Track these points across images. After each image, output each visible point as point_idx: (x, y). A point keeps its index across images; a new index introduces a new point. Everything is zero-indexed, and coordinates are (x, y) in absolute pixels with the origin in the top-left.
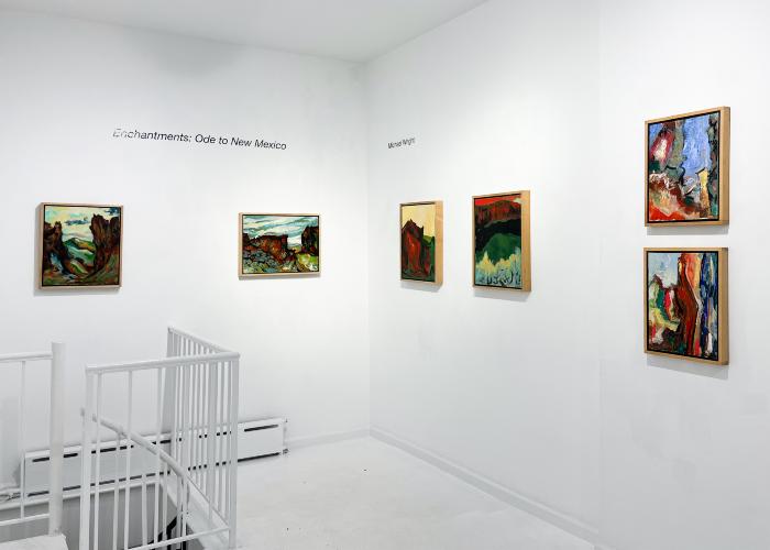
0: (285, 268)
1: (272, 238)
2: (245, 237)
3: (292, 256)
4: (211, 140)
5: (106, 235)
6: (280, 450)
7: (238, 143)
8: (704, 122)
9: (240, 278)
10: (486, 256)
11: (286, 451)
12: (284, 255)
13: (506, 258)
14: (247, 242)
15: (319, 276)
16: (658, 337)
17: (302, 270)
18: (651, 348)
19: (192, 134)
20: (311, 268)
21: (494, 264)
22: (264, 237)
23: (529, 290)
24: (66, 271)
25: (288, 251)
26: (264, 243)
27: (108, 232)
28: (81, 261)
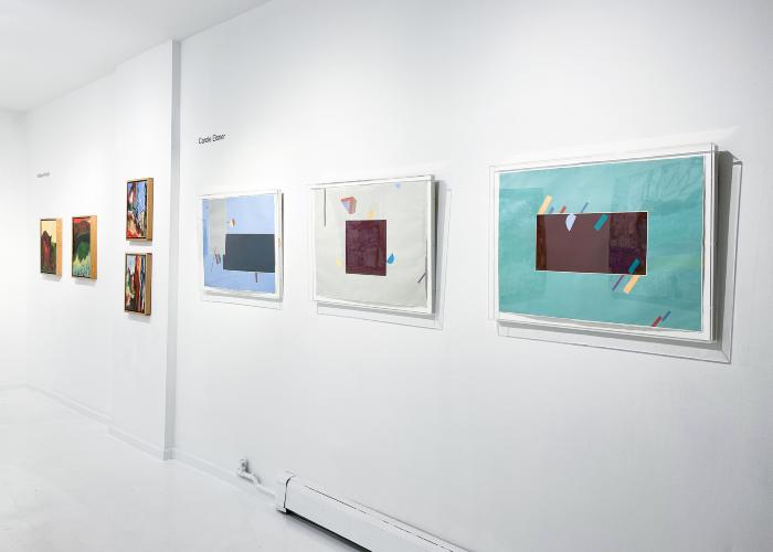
8: (142, 184)
10: (77, 257)
13: (85, 258)
18: (127, 309)
21: (80, 262)
23: (96, 278)
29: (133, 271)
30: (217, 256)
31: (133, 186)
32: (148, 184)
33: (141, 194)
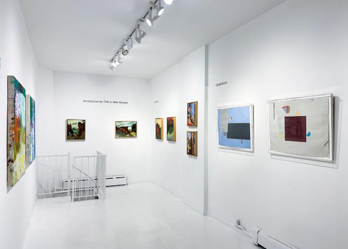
0: (127, 136)
1: (123, 127)
2: (116, 127)
3: (129, 132)
4: (108, 102)
5: (82, 127)
6: (125, 184)
7: (115, 102)
8: (193, 104)
9: (115, 138)
11: (127, 184)
13: (171, 133)
14: (117, 128)
15: (136, 138)
16: (188, 151)
17: (132, 136)
18: (188, 153)
19: (103, 101)
20: (134, 135)
21: (170, 135)
22: (121, 127)
23: (176, 141)
24: (72, 136)
25: (128, 131)
26: (121, 129)
27: (82, 126)
28: (76, 134)
29: (190, 138)
30: (224, 133)
31: (190, 105)
32: (196, 104)
33: (193, 108)
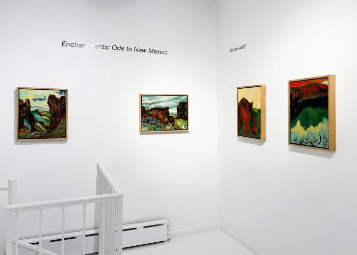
0: (167, 128)
1: (159, 109)
2: (143, 109)
3: (171, 120)
4: (122, 49)
5: (58, 107)
6: (165, 239)
7: (139, 50)
9: (141, 134)
10: (299, 123)
11: (169, 240)
12: (167, 120)
13: (315, 125)
14: (144, 111)
15: (188, 132)
17: (177, 129)
19: (110, 45)
20: (183, 127)
21: (306, 129)
22: (155, 109)
23: (334, 150)
24: (33, 130)
25: (169, 117)
26: (154, 112)
27: (59, 105)
28: (42, 123)
